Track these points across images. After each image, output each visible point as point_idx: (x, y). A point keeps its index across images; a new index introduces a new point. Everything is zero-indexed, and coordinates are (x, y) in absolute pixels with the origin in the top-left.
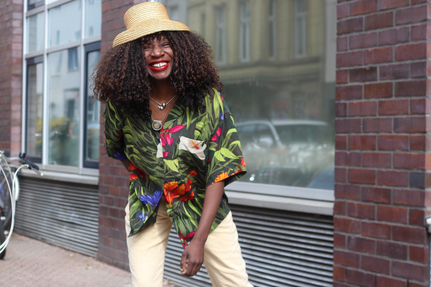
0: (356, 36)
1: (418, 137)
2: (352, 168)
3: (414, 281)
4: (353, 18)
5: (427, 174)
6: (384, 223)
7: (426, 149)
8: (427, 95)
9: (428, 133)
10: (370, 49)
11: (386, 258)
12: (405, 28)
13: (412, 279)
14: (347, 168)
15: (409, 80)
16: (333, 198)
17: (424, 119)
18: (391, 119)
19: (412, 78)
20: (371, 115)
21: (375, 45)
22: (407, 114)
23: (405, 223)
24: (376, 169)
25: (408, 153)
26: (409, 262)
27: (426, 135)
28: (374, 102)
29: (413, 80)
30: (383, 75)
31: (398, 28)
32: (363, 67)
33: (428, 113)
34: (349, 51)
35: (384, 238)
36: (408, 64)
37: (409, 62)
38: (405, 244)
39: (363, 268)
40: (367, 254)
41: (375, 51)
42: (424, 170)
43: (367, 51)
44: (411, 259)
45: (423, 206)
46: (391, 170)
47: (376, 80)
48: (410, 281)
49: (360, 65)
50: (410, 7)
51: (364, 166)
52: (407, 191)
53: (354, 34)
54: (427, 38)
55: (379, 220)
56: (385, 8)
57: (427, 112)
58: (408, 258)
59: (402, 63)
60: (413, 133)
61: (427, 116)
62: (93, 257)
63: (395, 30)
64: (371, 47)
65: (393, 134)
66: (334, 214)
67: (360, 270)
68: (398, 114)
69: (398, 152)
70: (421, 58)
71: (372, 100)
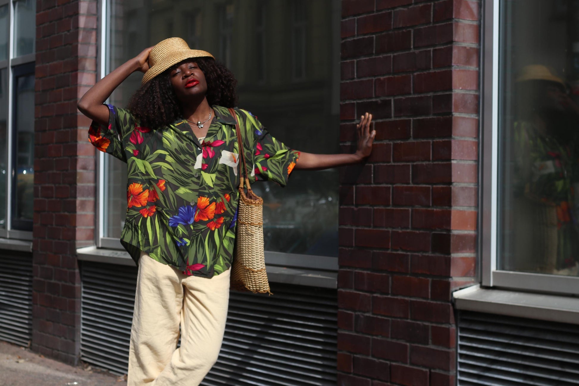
0: (365, 60)
1: (442, 188)
2: (360, 228)
3: (437, 371)
4: (361, 37)
5: (454, 235)
6: (399, 297)
7: (452, 204)
8: (453, 136)
9: (454, 184)
10: (382, 78)
11: (403, 342)
12: (426, 51)
13: (434, 369)
14: (354, 228)
15: (431, 117)
16: (336, 267)
17: (450, 166)
18: (409, 165)
19: (434, 115)
20: (384, 162)
21: (389, 73)
22: (429, 161)
23: (427, 298)
24: (390, 230)
25: (430, 209)
26: (431, 346)
27: (452, 186)
28: (388, 145)
29: (435, 117)
30: (399, 111)
31: (417, 51)
32: (374, 100)
33: (453, 160)
34: (356, 80)
35: (400, 318)
36: (430, 97)
37: (431, 94)
38: (426, 324)
39: (373, 356)
40: (379, 338)
41: (389, 79)
42: (449, 231)
43: (379, 79)
44: (434, 343)
45: (449, 276)
46: (408, 231)
47: (391, 117)
48: (433, 371)
49: (371, 98)
50: (431, 25)
51: (375, 226)
52: (428, 256)
53: (363, 58)
54: (453, 65)
55: (393, 294)
56: (401, 26)
57: (452, 158)
58: (430, 341)
59: (422, 95)
60: (435, 184)
61: (453, 162)
62: (25, 347)
63: (414, 53)
64: (384, 75)
65: (411, 185)
66: (338, 287)
67: (370, 358)
68: (418, 160)
69: (418, 207)
70: (446, 91)
71: (385, 142)
